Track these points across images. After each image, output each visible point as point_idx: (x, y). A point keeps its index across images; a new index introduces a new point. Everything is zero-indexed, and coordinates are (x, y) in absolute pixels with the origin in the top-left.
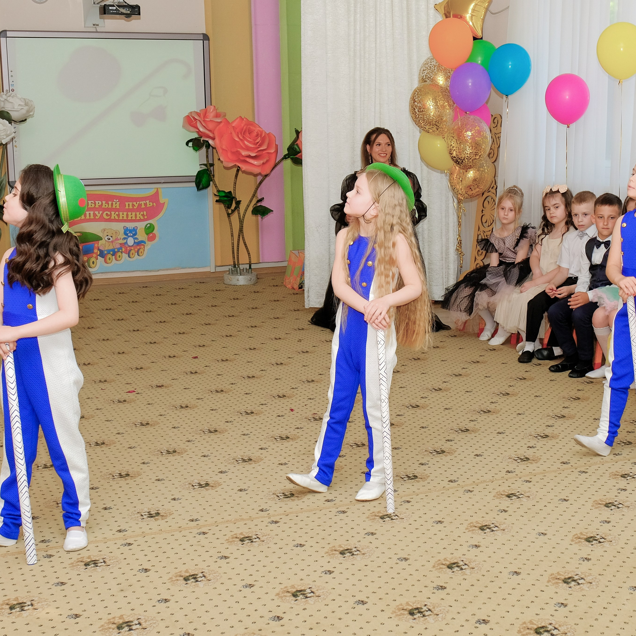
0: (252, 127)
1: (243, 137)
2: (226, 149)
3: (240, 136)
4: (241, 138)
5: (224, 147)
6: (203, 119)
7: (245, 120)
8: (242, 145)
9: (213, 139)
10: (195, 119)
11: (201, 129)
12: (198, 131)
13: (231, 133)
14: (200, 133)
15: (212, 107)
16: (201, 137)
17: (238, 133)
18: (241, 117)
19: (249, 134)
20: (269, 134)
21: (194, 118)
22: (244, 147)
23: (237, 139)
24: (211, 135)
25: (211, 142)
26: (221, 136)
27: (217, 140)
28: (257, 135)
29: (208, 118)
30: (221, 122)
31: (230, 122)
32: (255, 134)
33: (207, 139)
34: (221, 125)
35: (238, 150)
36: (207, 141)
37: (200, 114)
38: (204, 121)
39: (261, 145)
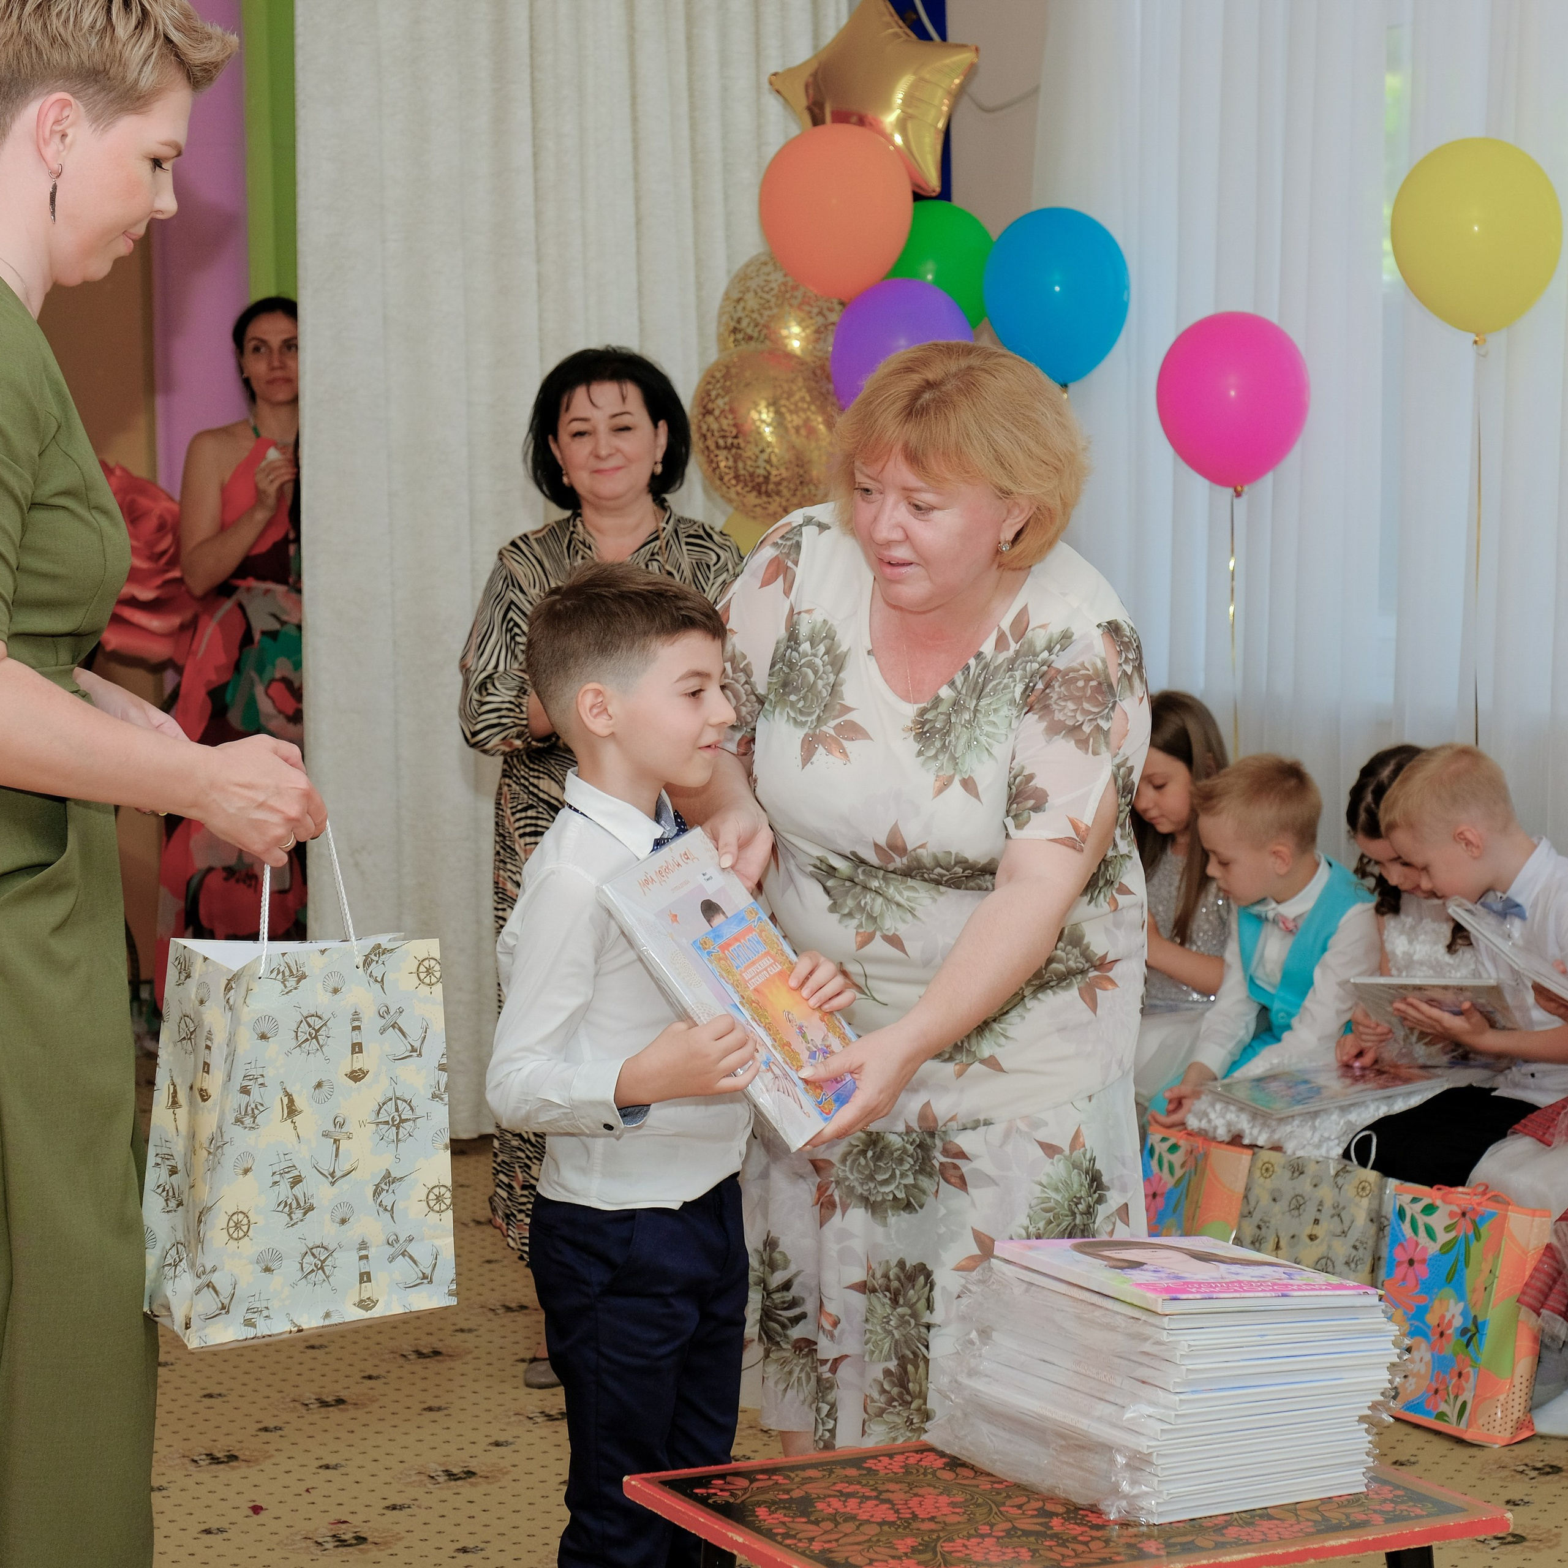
0: (141, 500)
28: (161, 528)
32: (153, 522)
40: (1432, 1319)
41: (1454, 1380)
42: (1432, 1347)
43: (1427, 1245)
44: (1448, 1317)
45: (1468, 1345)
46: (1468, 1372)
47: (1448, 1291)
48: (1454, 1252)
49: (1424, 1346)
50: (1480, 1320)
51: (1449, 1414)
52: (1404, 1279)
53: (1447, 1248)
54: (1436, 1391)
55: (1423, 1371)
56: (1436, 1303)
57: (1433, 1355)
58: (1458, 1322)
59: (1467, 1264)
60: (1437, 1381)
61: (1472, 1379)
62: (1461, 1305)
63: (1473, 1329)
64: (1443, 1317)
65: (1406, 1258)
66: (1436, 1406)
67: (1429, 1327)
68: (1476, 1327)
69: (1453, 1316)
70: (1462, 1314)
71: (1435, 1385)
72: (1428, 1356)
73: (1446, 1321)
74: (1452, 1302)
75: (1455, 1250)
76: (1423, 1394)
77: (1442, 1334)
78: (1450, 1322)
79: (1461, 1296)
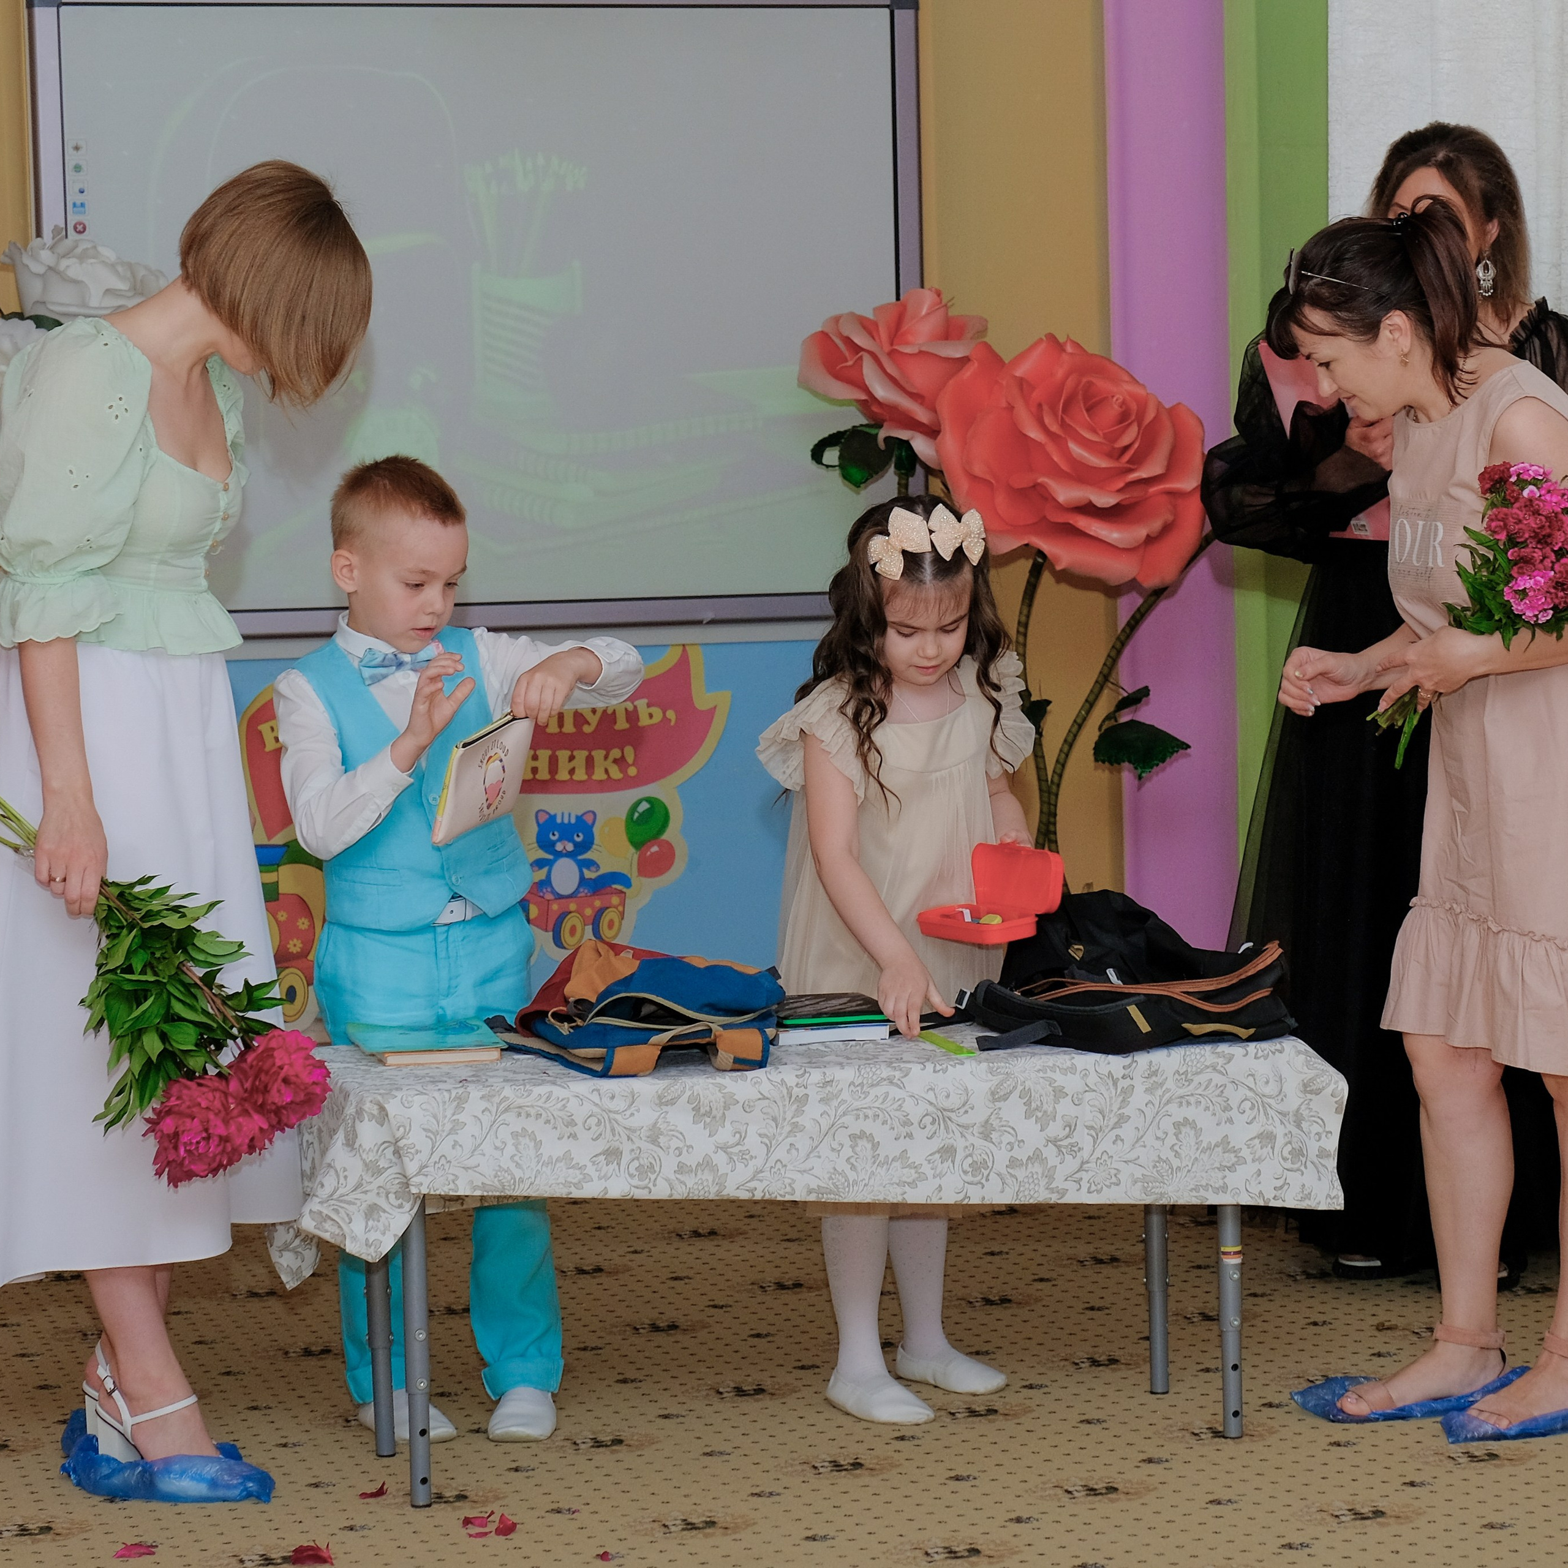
0: (1101, 384)
1: (1063, 425)
2: (988, 477)
3: (1048, 420)
4: (1054, 428)
5: (978, 470)
6: (887, 348)
7: (1069, 348)
8: (1055, 459)
9: (932, 432)
10: (857, 349)
11: (882, 391)
12: (863, 397)
13: (1011, 408)
14: (875, 409)
15: (927, 298)
16: (879, 425)
17: (1040, 405)
18: (1051, 338)
19: (1088, 410)
20: (1172, 412)
21: (848, 341)
22: (1064, 467)
23: (1035, 434)
24: (922, 415)
25: (921, 446)
26: (967, 419)
27: (949, 439)
28: (1124, 417)
29: (907, 343)
30: (965, 361)
31: (1007, 362)
32: (1112, 411)
33: (903, 435)
34: (968, 373)
35: (1040, 480)
36: (906, 444)
37: (875, 324)
38: (892, 354)
39: (1138, 461)
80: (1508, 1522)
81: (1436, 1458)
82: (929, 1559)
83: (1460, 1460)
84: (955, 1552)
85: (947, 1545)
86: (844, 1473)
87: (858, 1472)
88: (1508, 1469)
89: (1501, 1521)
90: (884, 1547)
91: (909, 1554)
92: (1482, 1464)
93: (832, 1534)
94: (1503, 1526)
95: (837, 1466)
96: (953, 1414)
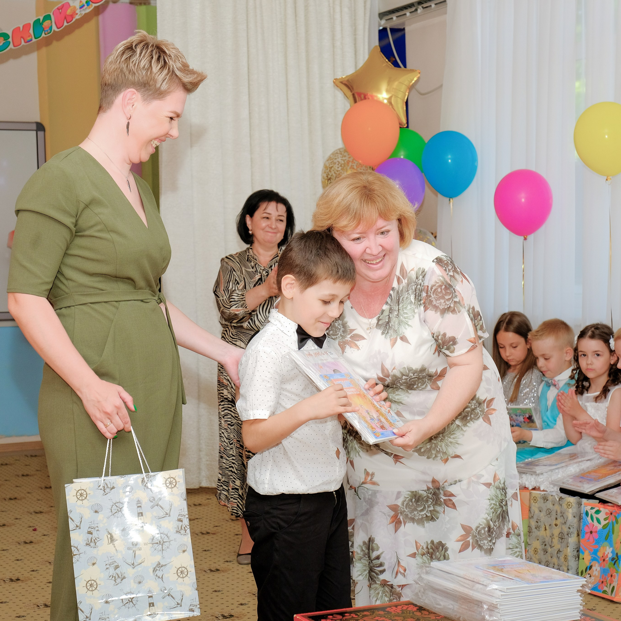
40: (600, 554)
41: (609, 578)
42: (600, 565)
43: (597, 526)
44: (606, 553)
45: (614, 564)
46: (615, 575)
47: (606, 543)
48: (608, 529)
49: (597, 565)
50: (619, 555)
51: (608, 591)
52: (588, 539)
53: (605, 527)
54: (602, 582)
55: (597, 574)
56: (601, 548)
57: (601, 568)
58: (610, 555)
59: (613, 533)
60: (602, 578)
61: (616, 578)
62: (611, 549)
63: (616, 558)
64: (604, 553)
65: (589, 531)
66: (603, 588)
67: (599, 557)
68: (618, 557)
69: (608, 553)
70: (612, 552)
71: (602, 580)
72: (599, 569)
73: (606, 555)
74: (608, 547)
75: (608, 527)
76: (597, 583)
77: (604, 560)
78: (607, 555)
79: (611, 546)
80: (221, 590)
81: (200, 571)
82: (39, 608)
83: (208, 572)
84: (47, 605)
85: (44, 603)
86: (13, 582)
87: (18, 582)
88: (222, 574)
89: (218, 590)
90: (24, 605)
91: (32, 606)
92: (214, 572)
93: (8, 601)
94: (219, 591)
95: (11, 580)
96: (50, 563)
